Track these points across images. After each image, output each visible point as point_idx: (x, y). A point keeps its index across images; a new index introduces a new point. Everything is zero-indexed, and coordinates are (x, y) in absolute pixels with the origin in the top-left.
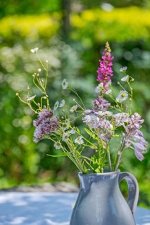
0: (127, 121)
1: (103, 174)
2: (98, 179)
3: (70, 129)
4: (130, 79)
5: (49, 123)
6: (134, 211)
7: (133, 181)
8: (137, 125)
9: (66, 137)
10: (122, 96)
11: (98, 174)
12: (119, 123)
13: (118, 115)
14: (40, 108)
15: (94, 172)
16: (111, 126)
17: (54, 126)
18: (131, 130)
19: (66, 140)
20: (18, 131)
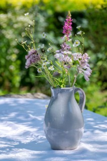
0: (80, 58)
1: (65, 88)
2: (62, 91)
3: (47, 61)
4: (82, 33)
5: (34, 57)
6: (82, 111)
7: (83, 93)
8: (86, 60)
9: (44, 66)
10: (77, 43)
11: (62, 88)
12: (76, 59)
13: (75, 54)
14: (29, 49)
15: (60, 87)
16: (71, 60)
17: (37, 59)
18: (83, 63)
19: (45, 68)
20: (9, 62)
